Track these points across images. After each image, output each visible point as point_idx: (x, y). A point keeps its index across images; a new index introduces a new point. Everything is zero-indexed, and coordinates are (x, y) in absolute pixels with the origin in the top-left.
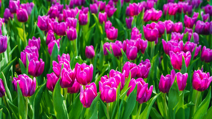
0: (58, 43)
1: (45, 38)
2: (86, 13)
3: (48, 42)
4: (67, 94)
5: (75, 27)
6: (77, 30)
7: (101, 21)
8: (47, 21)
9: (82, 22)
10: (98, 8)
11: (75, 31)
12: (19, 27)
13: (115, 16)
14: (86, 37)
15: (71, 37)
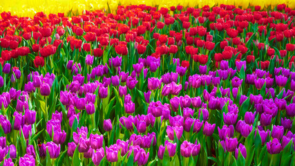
0: (78, 117)
1: (66, 112)
2: (106, 86)
3: (69, 116)
4: (83, 158)
5: (93, 102)
6: (96, 105)
7: (121, 95)
8: (68, 96)
9: (102, 95)
10: (120, 81)
11: (93, 106)
12: (41, 100)
13: (138, 87)
14: (106, 110)
15: (90, 111)
